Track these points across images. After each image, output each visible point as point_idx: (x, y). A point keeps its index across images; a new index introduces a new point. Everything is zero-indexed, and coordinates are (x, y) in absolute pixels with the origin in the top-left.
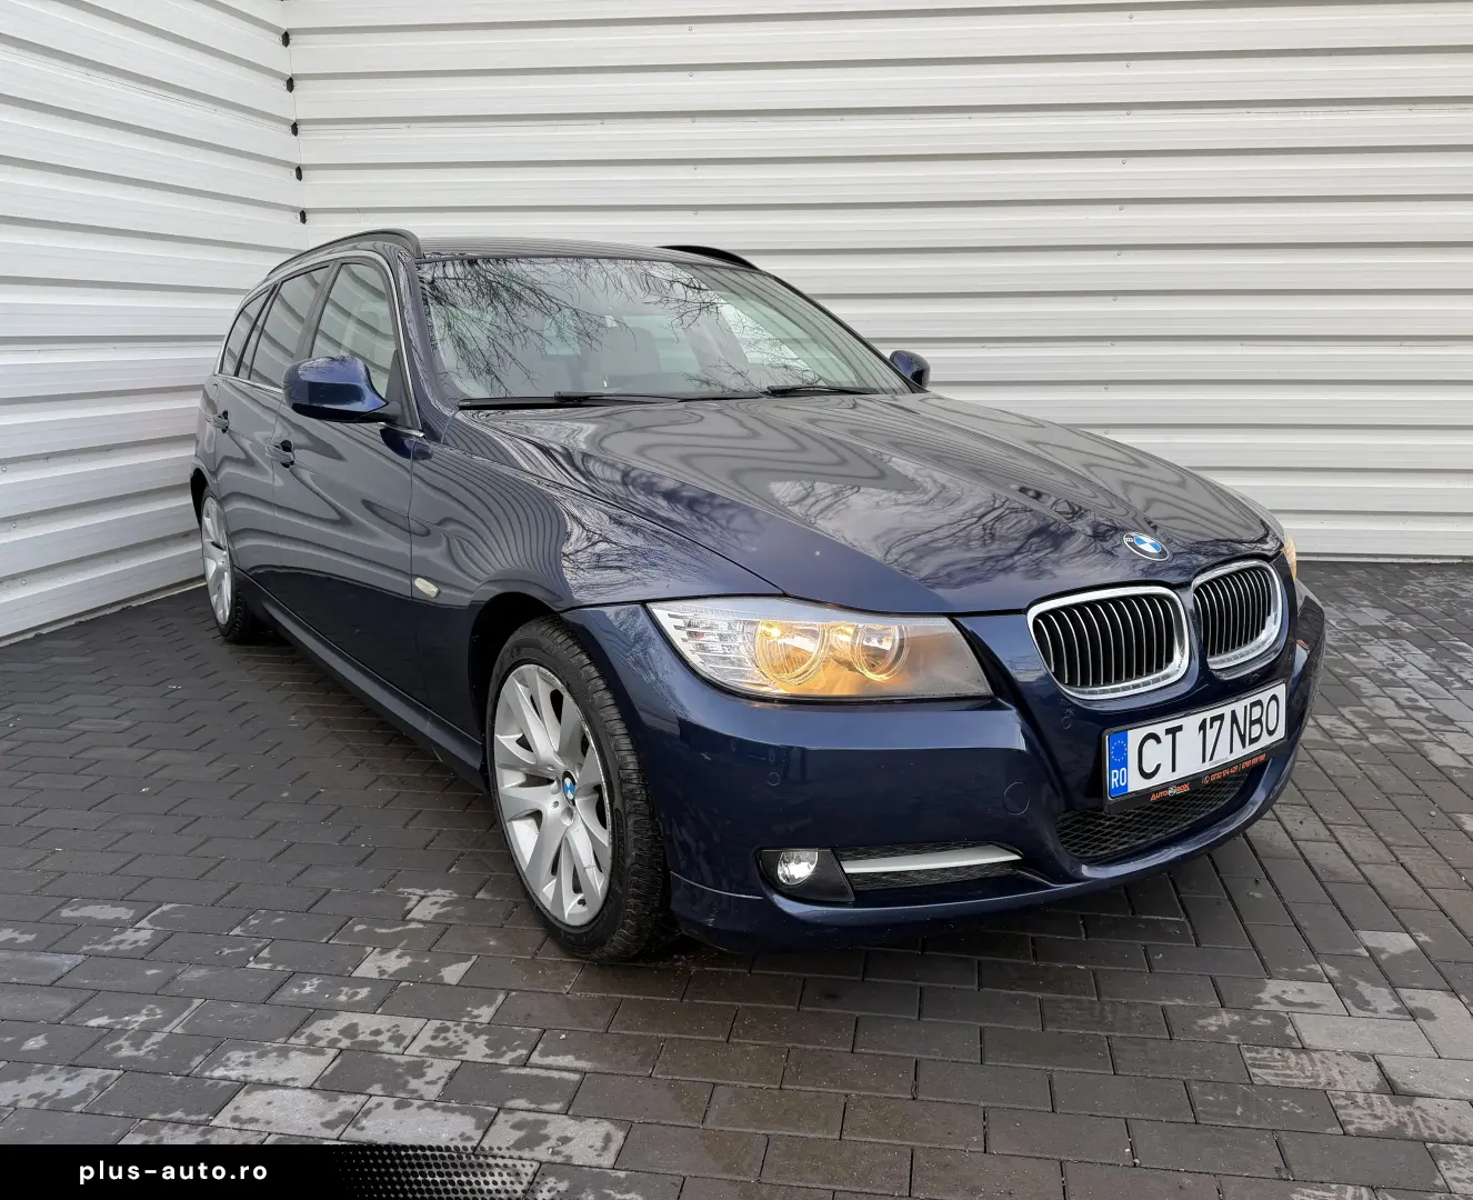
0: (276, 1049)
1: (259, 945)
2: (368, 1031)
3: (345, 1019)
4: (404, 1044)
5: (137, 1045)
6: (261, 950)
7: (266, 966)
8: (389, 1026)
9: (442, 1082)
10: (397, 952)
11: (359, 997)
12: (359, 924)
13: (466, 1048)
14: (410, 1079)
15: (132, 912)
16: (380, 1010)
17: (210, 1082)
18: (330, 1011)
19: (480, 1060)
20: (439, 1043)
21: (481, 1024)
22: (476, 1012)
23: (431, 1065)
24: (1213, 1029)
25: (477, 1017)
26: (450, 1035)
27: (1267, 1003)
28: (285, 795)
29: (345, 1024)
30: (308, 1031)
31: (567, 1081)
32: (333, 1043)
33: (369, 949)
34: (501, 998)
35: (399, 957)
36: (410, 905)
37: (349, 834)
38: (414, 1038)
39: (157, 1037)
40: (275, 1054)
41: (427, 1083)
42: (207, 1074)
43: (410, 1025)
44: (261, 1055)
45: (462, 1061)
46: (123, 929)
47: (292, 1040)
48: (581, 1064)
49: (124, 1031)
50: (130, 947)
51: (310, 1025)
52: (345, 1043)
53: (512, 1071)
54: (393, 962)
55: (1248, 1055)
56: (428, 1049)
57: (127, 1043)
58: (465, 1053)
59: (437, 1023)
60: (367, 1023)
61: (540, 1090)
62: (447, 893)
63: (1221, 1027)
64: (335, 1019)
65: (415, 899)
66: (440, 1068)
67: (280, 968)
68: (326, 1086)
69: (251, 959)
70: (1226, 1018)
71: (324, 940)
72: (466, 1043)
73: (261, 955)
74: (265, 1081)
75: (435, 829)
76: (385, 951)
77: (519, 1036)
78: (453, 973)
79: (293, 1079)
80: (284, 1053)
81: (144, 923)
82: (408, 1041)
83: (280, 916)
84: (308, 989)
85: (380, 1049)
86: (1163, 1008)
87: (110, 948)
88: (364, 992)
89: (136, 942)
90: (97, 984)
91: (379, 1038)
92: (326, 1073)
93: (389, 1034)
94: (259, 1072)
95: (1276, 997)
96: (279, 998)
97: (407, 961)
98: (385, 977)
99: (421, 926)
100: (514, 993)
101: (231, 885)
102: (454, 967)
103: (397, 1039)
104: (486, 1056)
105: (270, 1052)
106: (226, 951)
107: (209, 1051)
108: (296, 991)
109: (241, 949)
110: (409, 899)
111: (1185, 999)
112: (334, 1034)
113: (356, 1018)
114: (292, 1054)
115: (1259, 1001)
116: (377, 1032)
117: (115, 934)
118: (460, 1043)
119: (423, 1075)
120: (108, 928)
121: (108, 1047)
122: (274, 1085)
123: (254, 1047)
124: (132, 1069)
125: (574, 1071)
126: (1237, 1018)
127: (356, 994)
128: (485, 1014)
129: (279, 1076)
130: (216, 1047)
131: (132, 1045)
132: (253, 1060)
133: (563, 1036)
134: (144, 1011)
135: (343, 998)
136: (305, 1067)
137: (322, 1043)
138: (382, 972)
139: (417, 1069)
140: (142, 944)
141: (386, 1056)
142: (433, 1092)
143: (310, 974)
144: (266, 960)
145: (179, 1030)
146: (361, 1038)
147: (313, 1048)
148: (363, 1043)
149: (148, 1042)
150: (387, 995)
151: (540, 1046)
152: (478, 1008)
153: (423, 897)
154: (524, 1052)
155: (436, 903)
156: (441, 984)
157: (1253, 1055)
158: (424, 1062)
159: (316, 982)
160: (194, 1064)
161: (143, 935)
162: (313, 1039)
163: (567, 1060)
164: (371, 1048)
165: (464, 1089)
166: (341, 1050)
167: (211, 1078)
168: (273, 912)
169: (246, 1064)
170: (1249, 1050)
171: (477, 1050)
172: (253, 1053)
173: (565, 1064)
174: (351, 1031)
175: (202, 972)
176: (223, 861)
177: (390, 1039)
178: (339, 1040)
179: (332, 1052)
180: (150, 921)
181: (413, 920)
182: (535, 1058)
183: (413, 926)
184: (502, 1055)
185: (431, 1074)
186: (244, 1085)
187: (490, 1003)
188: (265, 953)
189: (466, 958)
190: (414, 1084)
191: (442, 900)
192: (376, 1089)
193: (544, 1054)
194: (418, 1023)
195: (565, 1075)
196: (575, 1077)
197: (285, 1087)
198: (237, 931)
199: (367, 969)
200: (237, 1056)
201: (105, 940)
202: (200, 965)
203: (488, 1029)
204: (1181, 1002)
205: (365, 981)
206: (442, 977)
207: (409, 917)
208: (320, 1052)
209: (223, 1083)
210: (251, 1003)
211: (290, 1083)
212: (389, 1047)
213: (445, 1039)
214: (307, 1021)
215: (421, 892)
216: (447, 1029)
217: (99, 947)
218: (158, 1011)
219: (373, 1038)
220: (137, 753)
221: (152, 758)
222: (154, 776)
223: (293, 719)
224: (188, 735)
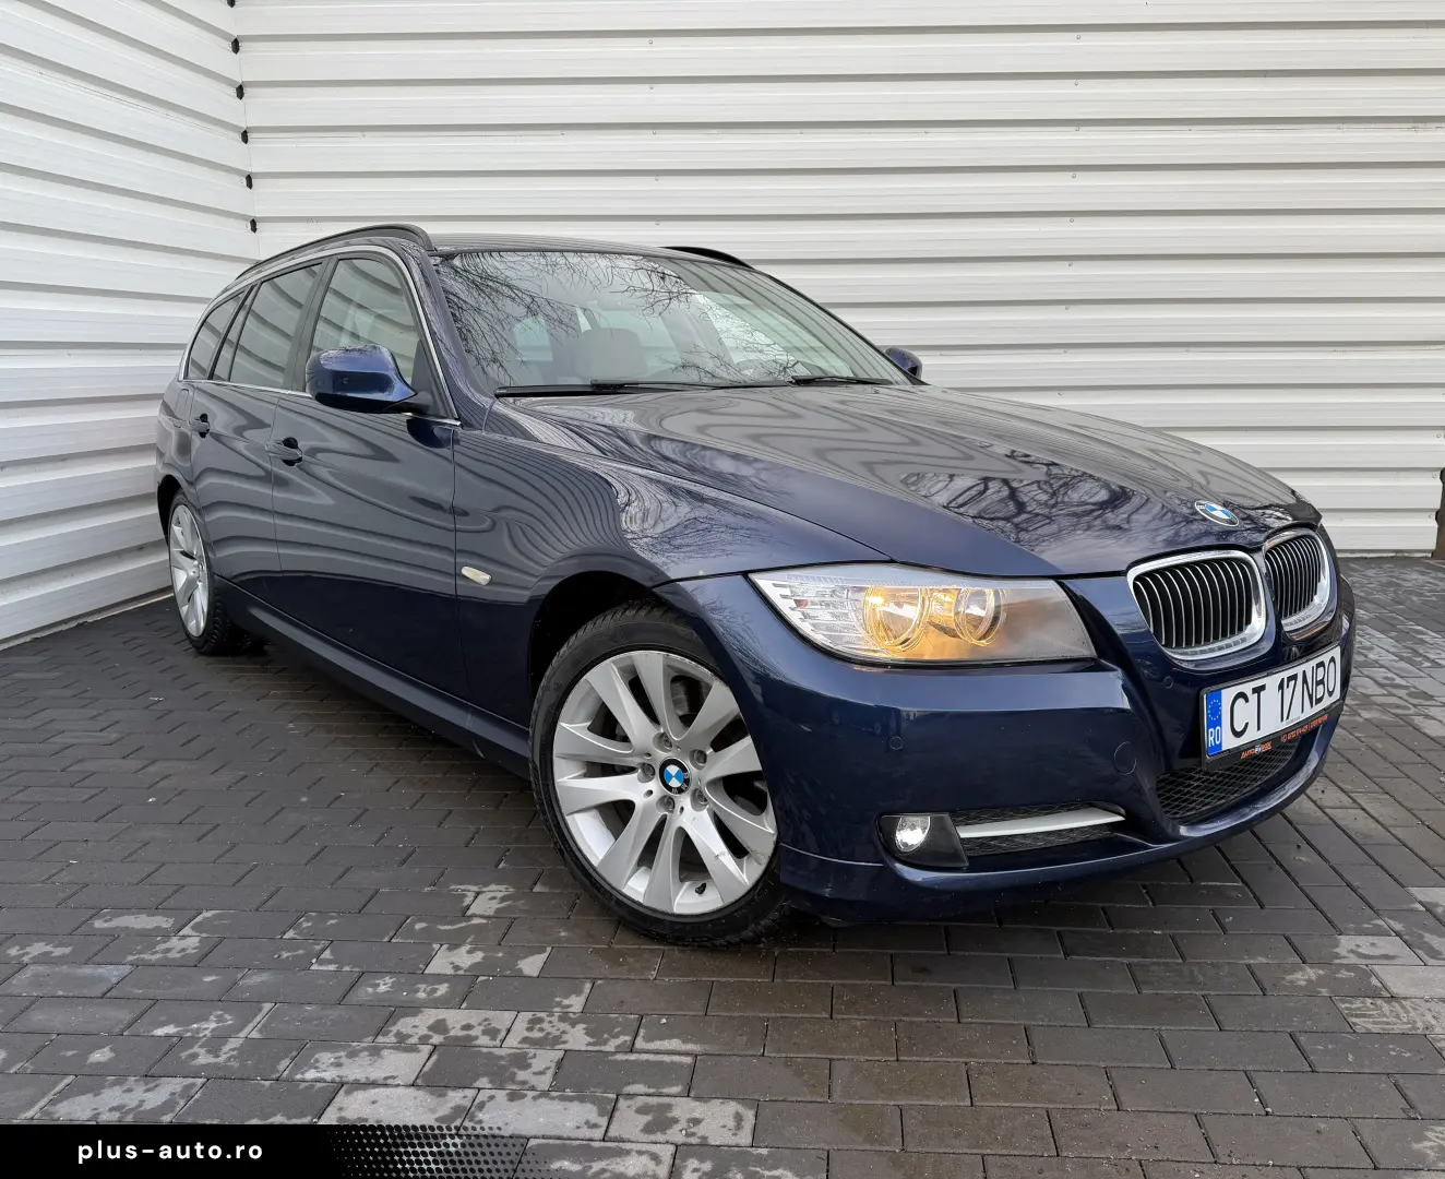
0: (365, 1049)
1: (318, 947)
2: (458, 1026)
3: (430, 1016)
4: (501, 1036)
5: (215, 1052)
6: (323, 950)
7: (332, 967)
8: (480, 1020)
9: (550, 1074)
10: (467, 948)
11: (439, 993)
12: (420, 921)
13: (565, 1037)
14: (516, 1070)
15: (171, 921)
16: (464, 1005)
17: (304, 1085)
18: (414, 1009)
19: (584, 1048)
20: (536, 1034)
21: (574, 1013)
22: (566, 1002)
23: (535, 1056)
24: (1303, 983)
25: (569, 1006)
26: (545, 1025)
27: (1344, 957)
28: (304, 799)
29: (431, 1022)
30: (394, 1029)
31: (681, 1065)
32: (424, 1040)
33: (436, 946)
34: (588, 986)
35: (470, 952)
36: (467, 901)
37: (382, 837)
38: (509, 1031)
39: (234, 1043)
40: (366, 1053)
41: (534, 1073)
42: (299, 1077)
43: (501, 1019)
44: (353, 1054)
45: (566, 1051)
46: (166, 935)
47: (380, 1039)
48: (690, 1047)
49: (194, 1039)
50: (179, 955)
51: (395, 1023)
52: (437, 1039)
53: (620, 1057)
54: (465, 958)
55: (1342, 1005)
56: (525, 1040)
57: (203, 1051)
58: (564, 1042)
59: (529, 1015)
60: (456, 1019)
61: (657, 1074)
62: (502, 887)
63: (1309, 981)
64: (420, 1016)
65: (471, 896)
66: (545, 1059)
67: (347, 969)
68: (430, 1082)
69: (314, 961)
70: (1311, 973)
71: (386, 939)
72: (564, 1032)
73: (322, 956)
74: (363, 1080)
75: (472, 828)
76: (454, 947)
77: (618, 1024)
78: (531, 965)
79: (393, 1077)
80: (375, 1051)
81: (187, 931)
82: (503, 1033)
83: (333, 918)
84: (382, 988)
85: (477, 1043)
86: (1250, 966)
87: (158, 956)
88: (443, 989)
89: (183, 950)
90: (151, 993)
91: (473, 1033)
92: (426, 1069)
93: (482, 1028)
94: (355, 1070)
95: (1352, 951)
96: (354, 997)
97: (478, 956)
98: (461, 972)
99: (485, 921)
100: (599, 982)
101: (272, 889)
102: (531, 959)
103: (492, 1032)
104: (589, 1044)
105: (361, 1051)
106: (285, 955)
107: (294, 1053)
108: (370, 990)
109: (301, 952)
110: (465, 896)
111: (1267, 957)
112: (423, 1031)
113: (442, 1014)
114: (385, 1053)
115: (1337, 956)
116: (468, 1027)
117: (158, 943)
118: (558, 1033)
119: (529, 1066)
120: (149, 937)
121: (184, 1055)
122: (374, 1084)
123: (342, 1048)
124: (215, 1075)
125: (687, 1054)
126: (1321, 972)
127: (435, 990)
128: (576, 1003)
129: (377, 1073)
130: (302, 1050)
131: (209, 1052)
132: (343, 1060)
133: (664, 1021)
134: (212, 1018)
135: (421, 995)
136: (404, 1065)
137: (414, 1040)
138: (457, 968)
139: (521, 1061)
140: (190, 951)
141: (485, 1050)
142: (544, 1082)
143: (381, 973)
144: (329, 962)
145: (255, 1035)
146: (452, 1033)
147: (403, 1044)
148: (456, 1038)
149: (226, 1048)
150: (466, 989)
151: (642, 1032)
152: (566, 998)
153: (478, 894)
154: (628, 1038)
155: (494, 898)
156: (520, 975)
157: (1348, 1005)
158: (527, 1054)
159: (389, 980)
160: (281, 1067)
161: (189, 942)
162: (402, 1037)
163: (675, 1044)
164: (465, 1043)
165: (573, 1077)
166: (435, 1046)
167: (304, 1081)
168: (323, 914)
169: (339, 1065)
170: (1341, 1001)
171: (578, 1039)
172: (342, 1054)
173: (674, 1048)
174: (439, 1027)
175: (264, 977)
176: (256, 866)
177: (485, 1032)
178: (430, 1037)
179: (426, 1049)
180: (193, 928)
181: (474, 916)
182: (640, 1043)
183: (476, 921)
184: (605, 1042)
185: (537, 1065)
186: (340, 1085)
187: (578, 992)
188: (327, 954)
189: (541, 950)
190: (522, 1075)
191: (499, 895)
192: (483, 1082)
193: (648, 1039)
194: (508, 1016)
195: (676, 1058)
196: (688, 1060)
197: (386, 1085)
198: (290, 934)
199: (441, 963)
200: (326, 1057)
201: (150, 948)
202: (261, 969)
203: (585, 1015)
204: (1264, 961)
205: (440, 978)
206: (520, 970)
207: (469, 913)
208: (413, 1049)
209: (319, 1085)
210: (324, 1004)
211: (390, 1081)
212: (484, 1040)
213: (541, 1030)
214: (391, 1018)
215: (476, 888)
216: (541, 1020)
217: (146, 956)
218: (228, 1017)
219: (465, 1033)
220: (133, 764)
221: (152, 769)
222: (159, 786)
223: (291, 726)
224: (184, 744)
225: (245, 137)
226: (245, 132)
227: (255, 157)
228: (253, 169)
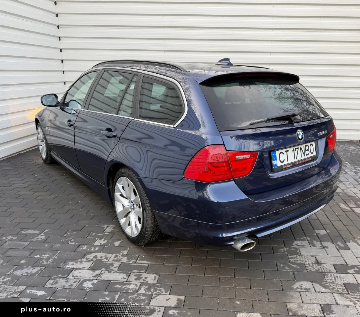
0: (79, 261)
1: (71, 239)
2: (99, 257)
3: (94, 254)
4: (108, 259)
5: (47, 261)
6: (72, 239)
7: (73, 243)
8: (104, 256)
9: (117, 267)
10: (103, 239)
11: (96, 250)
12: (94, 233)
13: (122, 260)
14: (110, 267)
15: (39, 232)
16: (101, 252)
17: (65, 269)
18: (90, 253)
19: (125, 262)
20: (116, 259)
21: (125, 255)
22: (123, 252)
23: (115, 264)
24: (282, 251)
25: (124, 253)
26: (118, 257)
27: (294, 246)
28: (70, 203)
29: (94, 256)
30: (86, 257)
31: (146, 266)
32: (92, 260)
33: (97, 239)
34: (129, 249)
36: (105, 229)
37: (88, 212)
38: (110, 258)
39: (51, 260)
40: (79, 262)
41: (114, 267)
42: (65, 267)
43: (109, 255)
44: (76, 263)
45: (122, 263)
46: (38, 235)
47: (83, 259)
48: (148, 262)
49: (43, 258)
50: (40, 240)
51: (86, 256)
52: (95, 260)
53: (133, 264)
54: (103, 242)
55: (289, 256)
56: (113, 260)
57: (45, 261)
58: (122, 261)
59: (115, 255)
60: (99, 255)
61: (140, 268)
62: (113, 225)
63: (284, 251)
64: (92, 254)
65: (106, 227)
66: (117, 264)
67: (77, 244)
68: (92, 269)
69: (70, 242)
70: (285, 249)
71: (86, 237)
72: (122, 259)
73: (72, 241)
74: (78, 268)
75: (108, 211)
76: (100, 239)
77: (133, 257)
78: (117, 244)
79: (84, 267)
80: (81, 262)
81: (42, 234)
82: (109, 259)
83: (75, 232)
84: (84, 248)
85: (103, 260)
86: (272, 247)
87: (35, 240)
88: (97, 249)
89: (41, 239)
90: (34, 248)
91: (102, 258)
92: (92, 266)
93: (104, 257)
94: (76, 266)
95: (296, 244)
96: (77, 250)
97: (106, 241)
98: (102, 245)
99: (108, 233)
100: (131, 248)
101: (62, 225)
102: (117, 242)
103: (106, 258)
104: (127, 261)
105: (78, 262)
106: (64, 240)
107: (64, 262)
108: (81, 248)
109: (67, 240)
110: (104, 227)
111: (277, 245)
112: (92, 258)
113: (96, 254)
114: (83, 262)
115: (292, 245)
116: (101, 257)
117: (36, 237)
118: (120, 259)
119: (113, 266)
120: (34, 235)
121: (41, 262)
122: (80, 269)
123: (74, 261)
124: (47, 266)
125: (147, 264)
126: (288, 249)
127: (95, 249)
128: (125, 252)
129: (81, 267)
130: (66, 262)
131: (46, 261)
132: (74, 264)
133: (144, 257)
134: (47, 254)
135: (92, 250)
136: (87, 265)
137: (90, 260)
138: (101, 244)
139: (112, 265)
140: (43, 239)
141: (104, 262)
142: (116, 269)
143: (84, 245)
144: (73, 242)
145: (56, 258)
146: (98, 258)
147: (87, 261)
148: (99, 259)
149: (50, 261)
150: (102, 249)
151: (138, 259)
152: (123, 251)
153: (107, 227)
154: (135, 260)
155: (111, 228)
156: (114, 246)
157: (290, 256)
158: (113, 263)
159: (86, 246)
160: (61, 265)
161: (43, 237)
162: (87, 259)
163: (145, 262)
164: (100, 260)
165: (123, 268)
166: (94, 261)
167: (66, 268)
168: (73, 231)
169: (73, 265)
170: (290, 255)
171: (125, 260)
172: (74, 262)
173: (144, 263)
174: (95, 257)
175: (59, 245)
176: (58, 219)
177: (105, 258)
178: (93, 259)
179: (92, 262)
180: (44, 233)
181: (105, 232)
182: (138, 261)
183: (106, 233)
184: (130, 261)
185: (115, 266)
186: (73, 269)
187: (126, 250)
188: (73, 240)
189: (120, 240)
190: (111, 268)
191: (112, 227)
192: (103, 269)
193: (139, 260)
194: (110, 255)
195: (145, 265)
196: (147, 265)
197: (83, 269)
198: (65, 235)
199: (97, 243)
200: (71, 263)
201: (34, 238)
202: (58, 243)
203: (127, 255)
204: (276, 246)
205: (97, 246)
206: (114, 245)
207: (105, 231)
208: (89, 262)
209: (69, 269)
210: (72, 251)
211: (84, 268)
212: (105, 260)
213: (117, 258)
214: (85, 255)
215: (107, 226)
216: (117, 256)
217: (33, 240)
218: (50, 254)
219: (100, 258)
220: (31, 193)
221: (35, 194)
222: (37, 198)
223: (69, 183)
224: (43, 188)
225: (58, 27)
226: (58, 26)
227: (61, 33)
228: (61, 36)
